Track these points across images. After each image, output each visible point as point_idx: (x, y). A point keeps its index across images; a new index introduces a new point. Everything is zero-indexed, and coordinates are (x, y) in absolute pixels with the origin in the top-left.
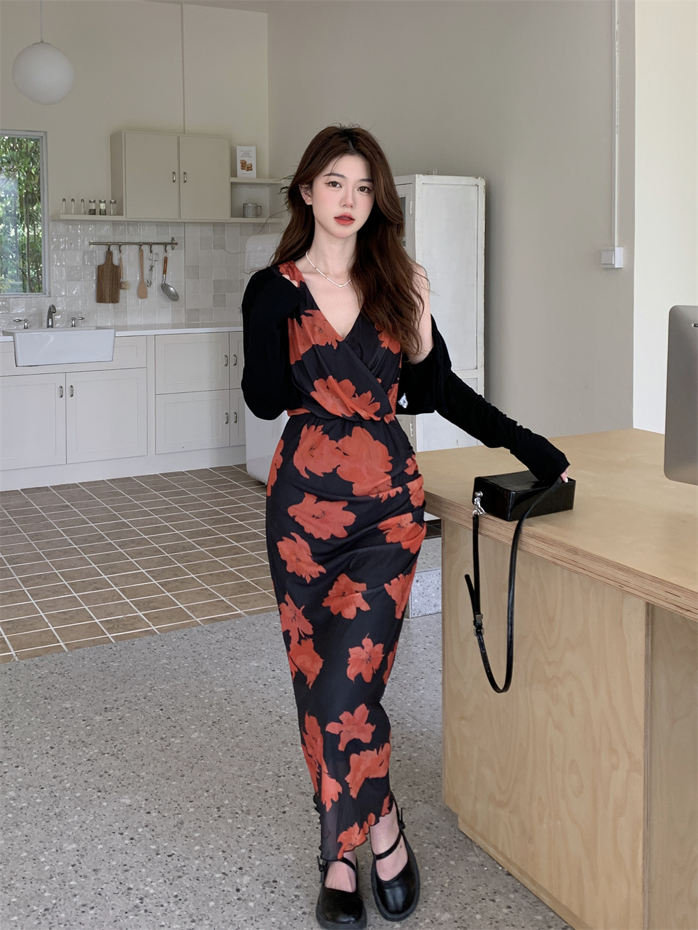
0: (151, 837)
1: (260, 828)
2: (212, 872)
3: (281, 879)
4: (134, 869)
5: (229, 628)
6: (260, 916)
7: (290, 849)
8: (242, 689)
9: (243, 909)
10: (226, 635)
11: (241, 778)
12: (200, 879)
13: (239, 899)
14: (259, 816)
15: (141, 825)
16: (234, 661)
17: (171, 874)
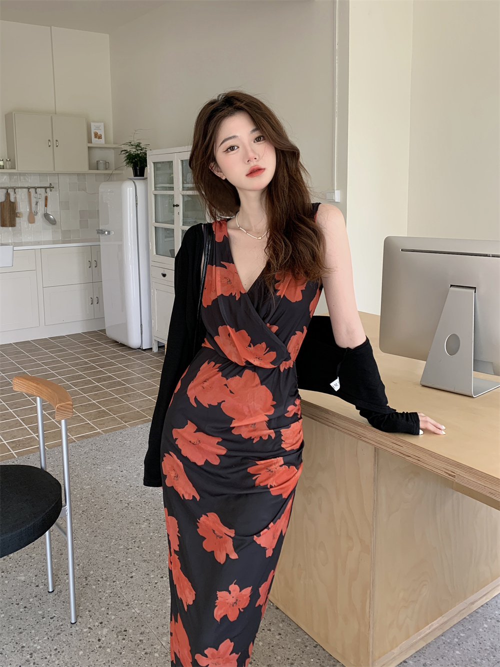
0: (38, 604)
1: (115, 590)
2: (81, 628)
3: (130, 629)
4: (26, 631)
5: (93, 443)
6: (114, 659)
7: (136, 605)
8: (102, 486)
9: (103, 655)
10: (91, 448)
11: (101, 553)
12: (73, 634)
13: (100, 647)
14: (114, 582)
15: (32, 596)
16: (96, 466)
17: (52, 632)
